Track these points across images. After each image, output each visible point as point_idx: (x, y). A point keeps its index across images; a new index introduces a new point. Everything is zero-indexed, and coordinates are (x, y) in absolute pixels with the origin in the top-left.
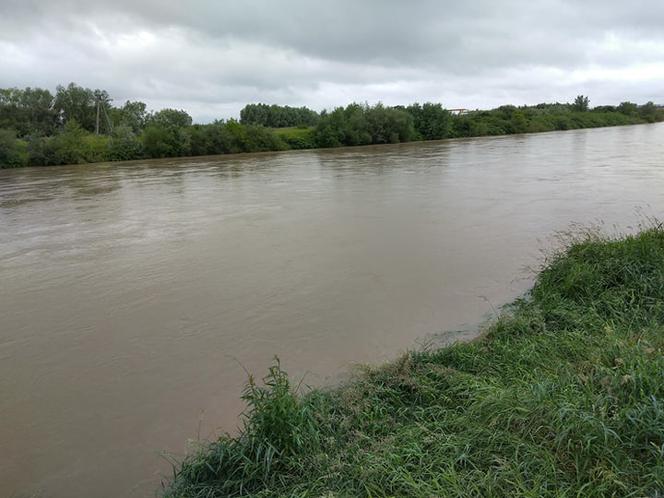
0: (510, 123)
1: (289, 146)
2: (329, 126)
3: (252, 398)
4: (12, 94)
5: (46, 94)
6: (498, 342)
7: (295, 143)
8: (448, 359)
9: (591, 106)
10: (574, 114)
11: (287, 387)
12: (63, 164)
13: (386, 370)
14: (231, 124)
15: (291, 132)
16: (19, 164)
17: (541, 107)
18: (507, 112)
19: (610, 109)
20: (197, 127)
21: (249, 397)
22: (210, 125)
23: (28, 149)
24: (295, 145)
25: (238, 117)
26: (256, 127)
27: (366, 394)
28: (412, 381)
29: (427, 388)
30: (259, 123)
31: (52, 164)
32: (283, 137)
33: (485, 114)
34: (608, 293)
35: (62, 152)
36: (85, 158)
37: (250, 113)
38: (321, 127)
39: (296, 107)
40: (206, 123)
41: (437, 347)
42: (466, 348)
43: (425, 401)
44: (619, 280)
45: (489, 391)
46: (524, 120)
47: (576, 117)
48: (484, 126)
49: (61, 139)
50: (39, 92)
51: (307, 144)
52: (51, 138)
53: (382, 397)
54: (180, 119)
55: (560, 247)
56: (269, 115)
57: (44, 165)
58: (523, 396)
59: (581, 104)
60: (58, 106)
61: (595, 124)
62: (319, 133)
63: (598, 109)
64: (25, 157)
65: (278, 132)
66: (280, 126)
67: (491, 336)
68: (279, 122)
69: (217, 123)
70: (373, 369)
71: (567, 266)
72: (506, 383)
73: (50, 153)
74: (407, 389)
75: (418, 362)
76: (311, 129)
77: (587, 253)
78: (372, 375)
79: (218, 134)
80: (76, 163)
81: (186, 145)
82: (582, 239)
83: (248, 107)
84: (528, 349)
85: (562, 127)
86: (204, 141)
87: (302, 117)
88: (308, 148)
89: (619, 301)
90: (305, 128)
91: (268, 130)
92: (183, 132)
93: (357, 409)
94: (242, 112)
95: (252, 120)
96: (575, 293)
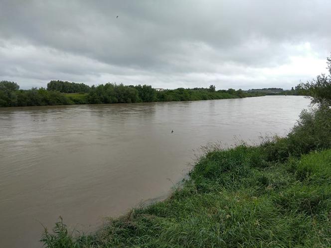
0: (183, 96)
1: (74, 102)
2: (96, 94)
3: (46, 240)
6: (175, 201)
7: (77, 101)
8: (152, 211)
9: (217, 90)
10: (209, 93)
11: (66, 233)
13: (122, 218)
14: (42, 90)
15: (75, 96)
17: (196, 89)
18: (181, 91)
19: (224, 91)
20: (22, 91)
21: (44, 240)
22: (29, 91)
24: (77, 102)
25: (46, 87)
26: (55, 92)
27: (111, 233)
28: (134, 224)
29: (141, 226)
30: (58, 90)
32: (71, 98)
33: (171, 91)
34: (224, 175)
37: (53, 85)
38: (92, 94)
39: (78, 83)
40: (27, 89)
41: (147, 205)
42: (161, 205)
43: (140, 233)
44: (228, 168)
45: (170, 225)
46: (188, 95)
47: (210, 94)
48: (171, 97)
51: (84, 102)
53: (119, 233)
54: (12, 86)
55: (203, 154)
56: (64, 86)
58: (186, 226)
59: (212, 89)
61: (218, 98)
62: (90, 97)
63: (219, 91)
65: (68, 95)
66: (69, 92)
67: (172, 198)
68: (69, 90)
69: (33, 89)
70: (115, 219)
71: (206, 163)
72: (178, 221)
74: (132, 228)
75: (138, 213)
76: (86, 94)
77: (214, 156)
78: (114, 222)
79: (34, 95)
81: (15, 101)
82: (212, 150)
83: (52, 82)
84: (189, 203)
85: (205, 99)
86: (25, 99)
87: (82, 88)
88: (84, 104)
89: (228, 178)
90: (83, 94)
91: (62, 94)
92: (13, 94)
93: (106, 241)
94: (48, 84)
95: (54, 89)
96: (209, 175)
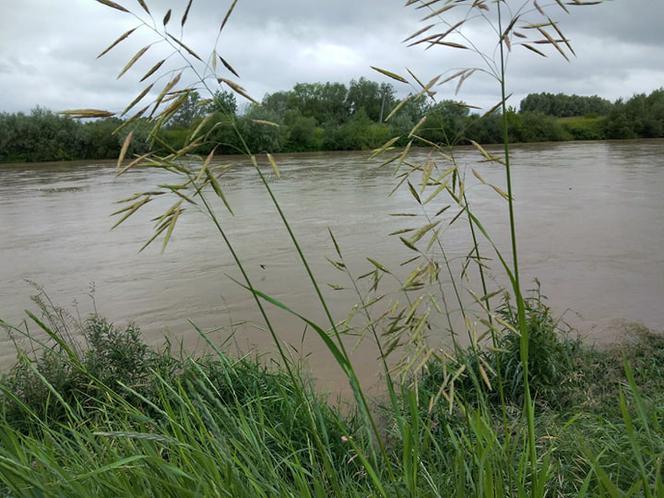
1: (572, 136)
2: (624, 116)
4: (315, 89)
5: (342, 88)
7: (579, 133)
12: (349, 149)
14: (508, 115)
15: (575, 122)
16: (314, 148)
20: (473, 117)
23: (323, 136)
24: (579, 136)
26: (535, 115)
30: (541, 111)
31: (340, 149)
32: (566, 127)
35: (350, 138)
36: (368, 145)
37: (531, 103)
38: (614, 116)
39: (585, 95)
49: (351, 126)
50: (337, 85)
51: (594, 135)
52: (343, 126)
54: (457, 109)
56: (553, 105)
57: (334, 150)
60: (350, 99)
62: (611, 122)
64: (320, 142)
65: (560, 121)
66: (564, 116)
68: (563, 111)
73: (341, 139)
76: (600, 118)
80: (360, 149)
81: (460, 134)
83: (530, 97)
86: (479, 129)
87: (595, 105)
88: (595, 139)
90: (594, 117)
91: (549, 119)
92: (459, 122)
94: (522, 102)
95: (533, 108)
